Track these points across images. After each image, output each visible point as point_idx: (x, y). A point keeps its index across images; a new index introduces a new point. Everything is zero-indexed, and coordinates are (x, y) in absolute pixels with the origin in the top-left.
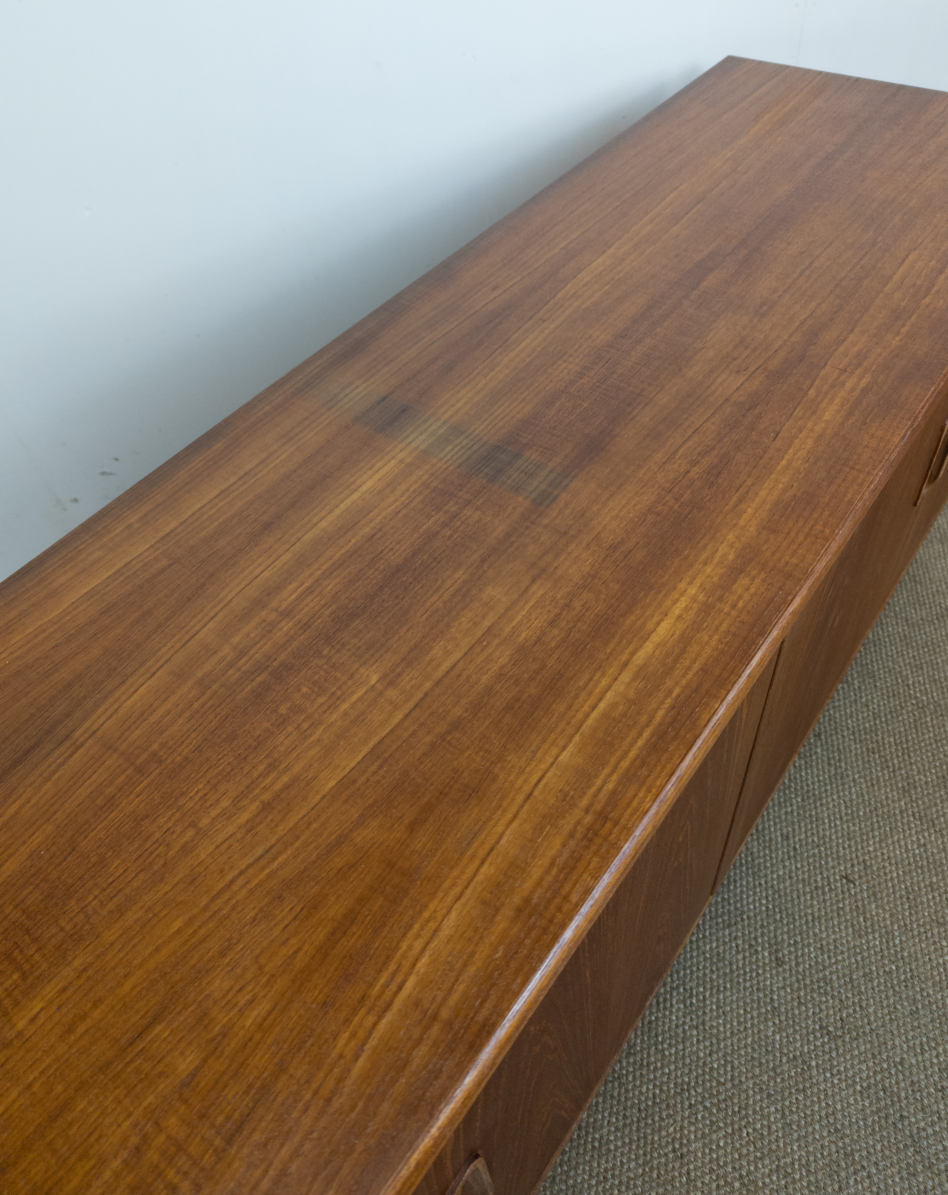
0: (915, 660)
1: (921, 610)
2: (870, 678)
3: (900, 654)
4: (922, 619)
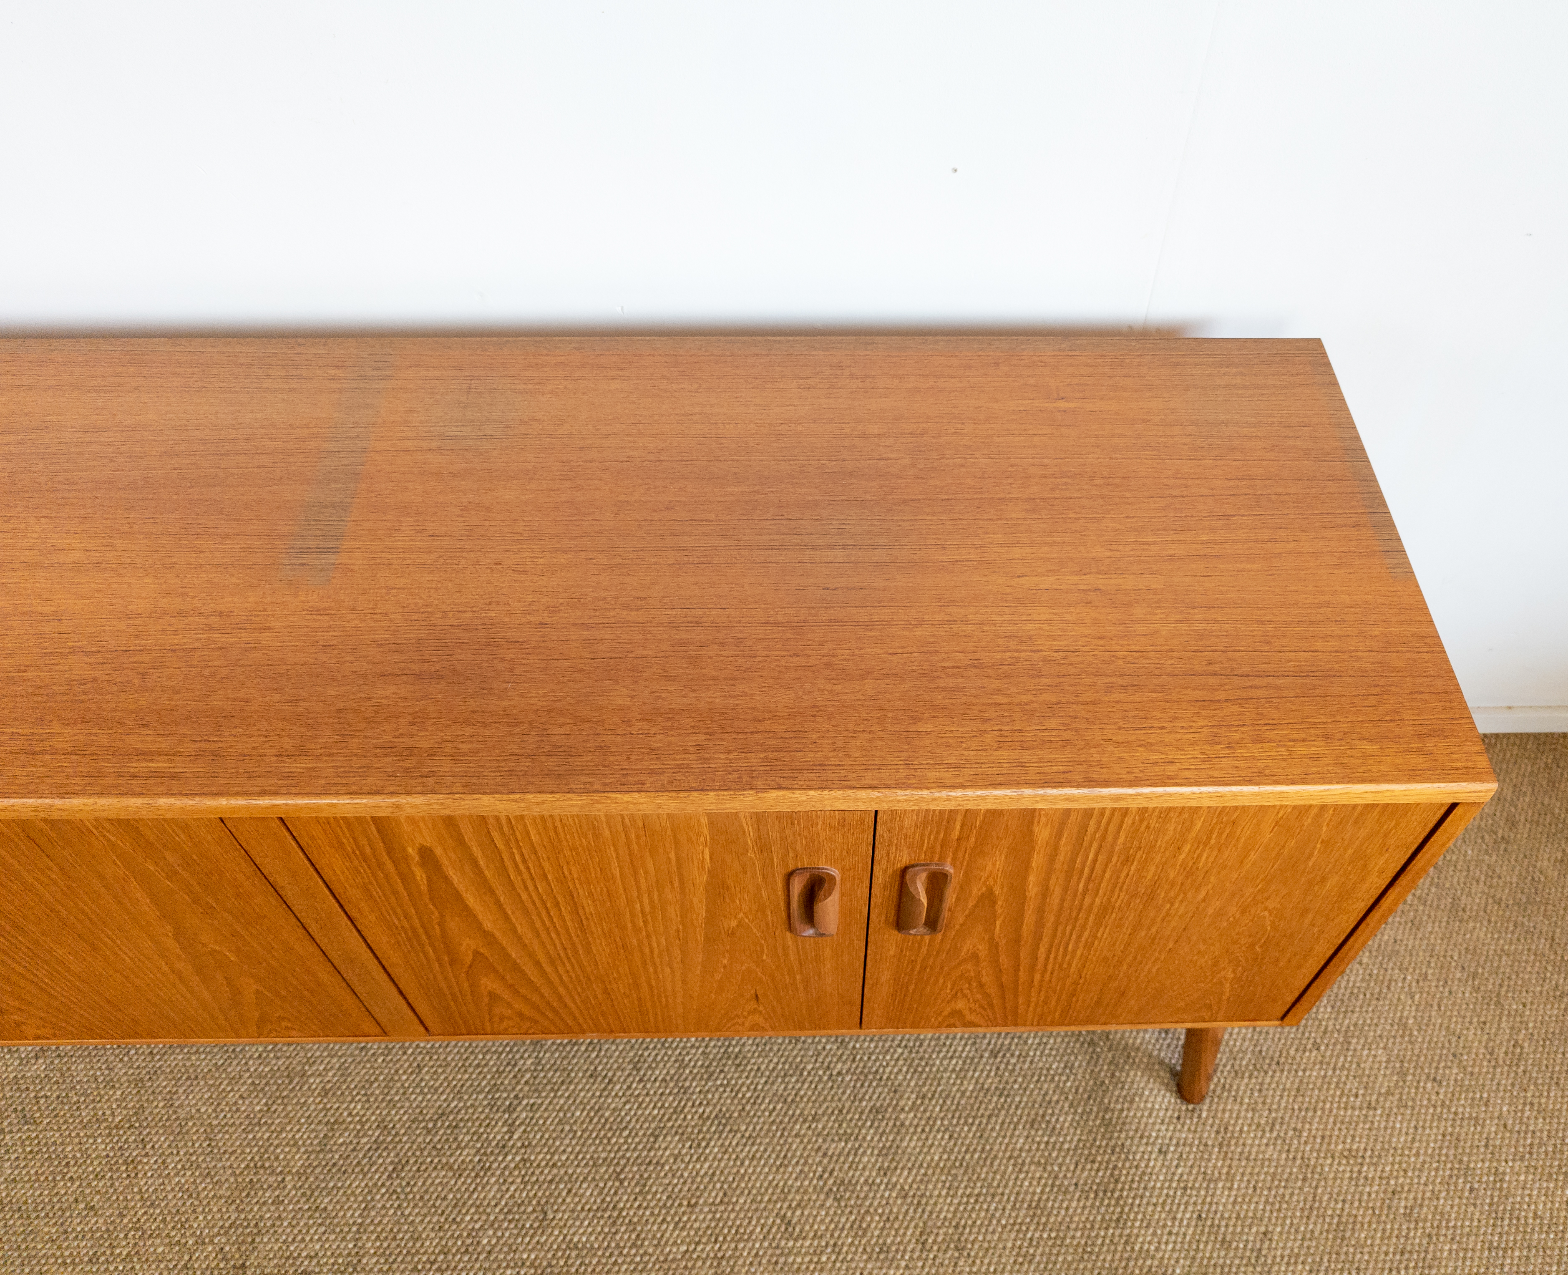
0: (1030, 1245)
1: (1083, 1169)
2: (957, 1248)
3: (1017, 1227)
4: (1076, 1185)
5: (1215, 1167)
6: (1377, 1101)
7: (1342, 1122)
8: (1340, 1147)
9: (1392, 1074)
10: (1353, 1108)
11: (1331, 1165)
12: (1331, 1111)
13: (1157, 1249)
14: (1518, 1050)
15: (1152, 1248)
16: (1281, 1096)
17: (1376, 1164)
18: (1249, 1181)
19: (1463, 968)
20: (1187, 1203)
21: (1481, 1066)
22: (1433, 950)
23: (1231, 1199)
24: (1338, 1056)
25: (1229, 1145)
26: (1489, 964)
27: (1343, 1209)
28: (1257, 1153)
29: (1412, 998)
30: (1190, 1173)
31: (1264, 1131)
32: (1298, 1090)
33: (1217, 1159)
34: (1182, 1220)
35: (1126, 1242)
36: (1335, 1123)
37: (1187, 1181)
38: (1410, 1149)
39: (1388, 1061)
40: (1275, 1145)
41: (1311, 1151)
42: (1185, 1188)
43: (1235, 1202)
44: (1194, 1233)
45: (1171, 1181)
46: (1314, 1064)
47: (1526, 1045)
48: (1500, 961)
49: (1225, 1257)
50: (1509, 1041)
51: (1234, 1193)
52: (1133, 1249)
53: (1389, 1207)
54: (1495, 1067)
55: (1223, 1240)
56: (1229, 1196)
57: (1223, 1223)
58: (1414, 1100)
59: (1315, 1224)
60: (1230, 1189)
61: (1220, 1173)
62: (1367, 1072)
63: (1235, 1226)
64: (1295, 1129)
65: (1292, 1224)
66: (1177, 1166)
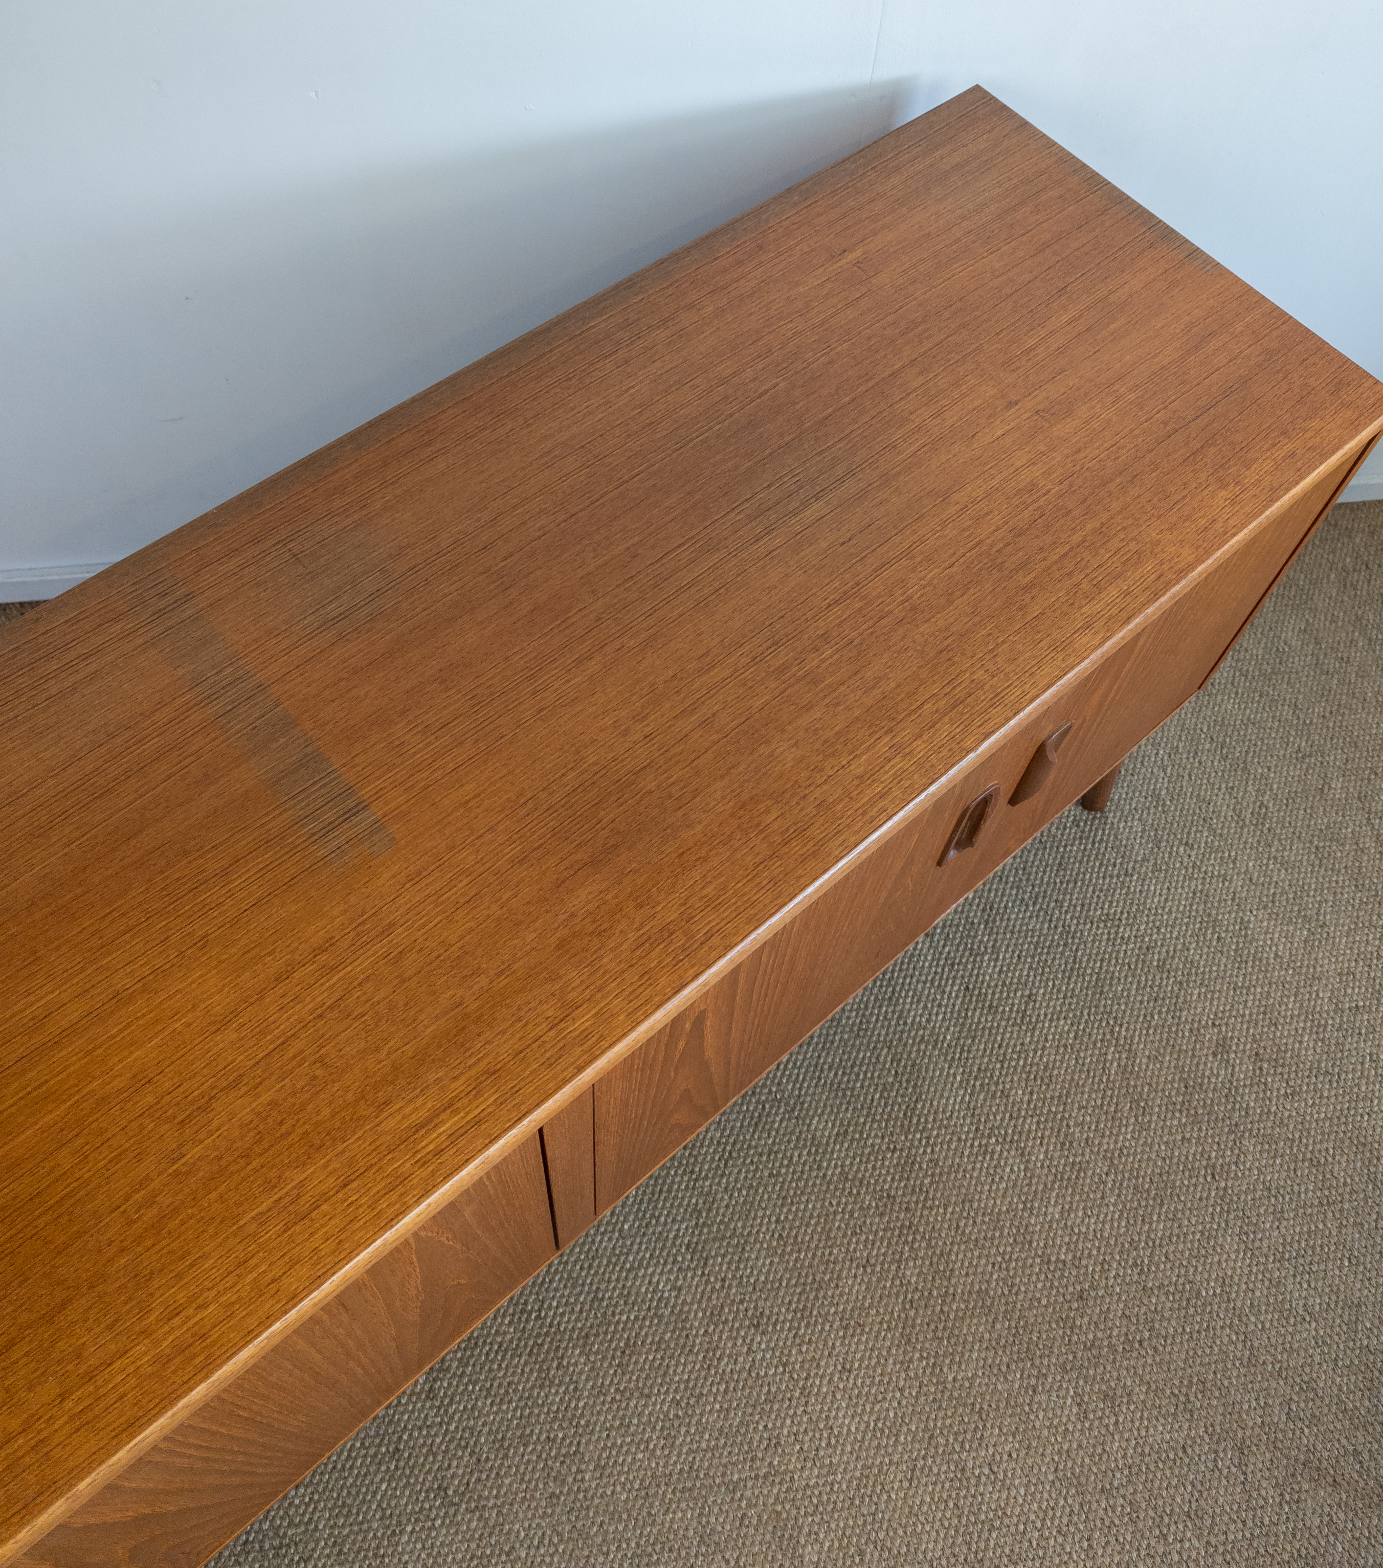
5: (981, 942)
6: (1134, 868)
7: (1101, 890)
8: (1099, 913)
9: (1147, 842)
10: (1111, 877)
11: (1090, 929)
12: (1090, 880)
13: (928, 1021)
14: (1264, 810)
15: (924, 1020)
16: (1044, 872)
17: (1132, 925)
18: (1013, 952)
19: (1212, 738)
20: (955, 977)
21: (1229, 828)
22: (1184, 724)
23: (997, 969)
24: (1097, 830)
25: (994, 921)
26: (1236, 733)
27: (1101, 968)
28: (1021, 925)
29: (1165, 771)
30: (957, 950)
31: (1027, 905)
32: (1060, 864)
33: (983, 935)
34: (950, 993)
35: (899, 1018)
36: (1094, 892)
37: (955, 958)
38: (1163, 908)
39: (1143, 831)
40: (1037, 916)
41: (1072, 919)
42: (953, 965)
43: (1001, 971)
44: (962, 1003)
45: (939, 960)
46: (1075, 839)
47: (1271, 805)
48: (1246, 729)
49: (993, 1020)
50: (1255, 802)
51: (999, 963)
52: (905, 1023)
53: (1144, 961)
54: (1242, 828)
55: (990, 1006)
56: (995, 966)
57: (990, 991)
58: (1167, 864)
59: (1076, 983)
60: (997, 960)
61: (986, 948)
62: (1124, 842)
63: (1001, 992)
64: (1056, 901)
65: (1054, 985)
66: (944, 946)
